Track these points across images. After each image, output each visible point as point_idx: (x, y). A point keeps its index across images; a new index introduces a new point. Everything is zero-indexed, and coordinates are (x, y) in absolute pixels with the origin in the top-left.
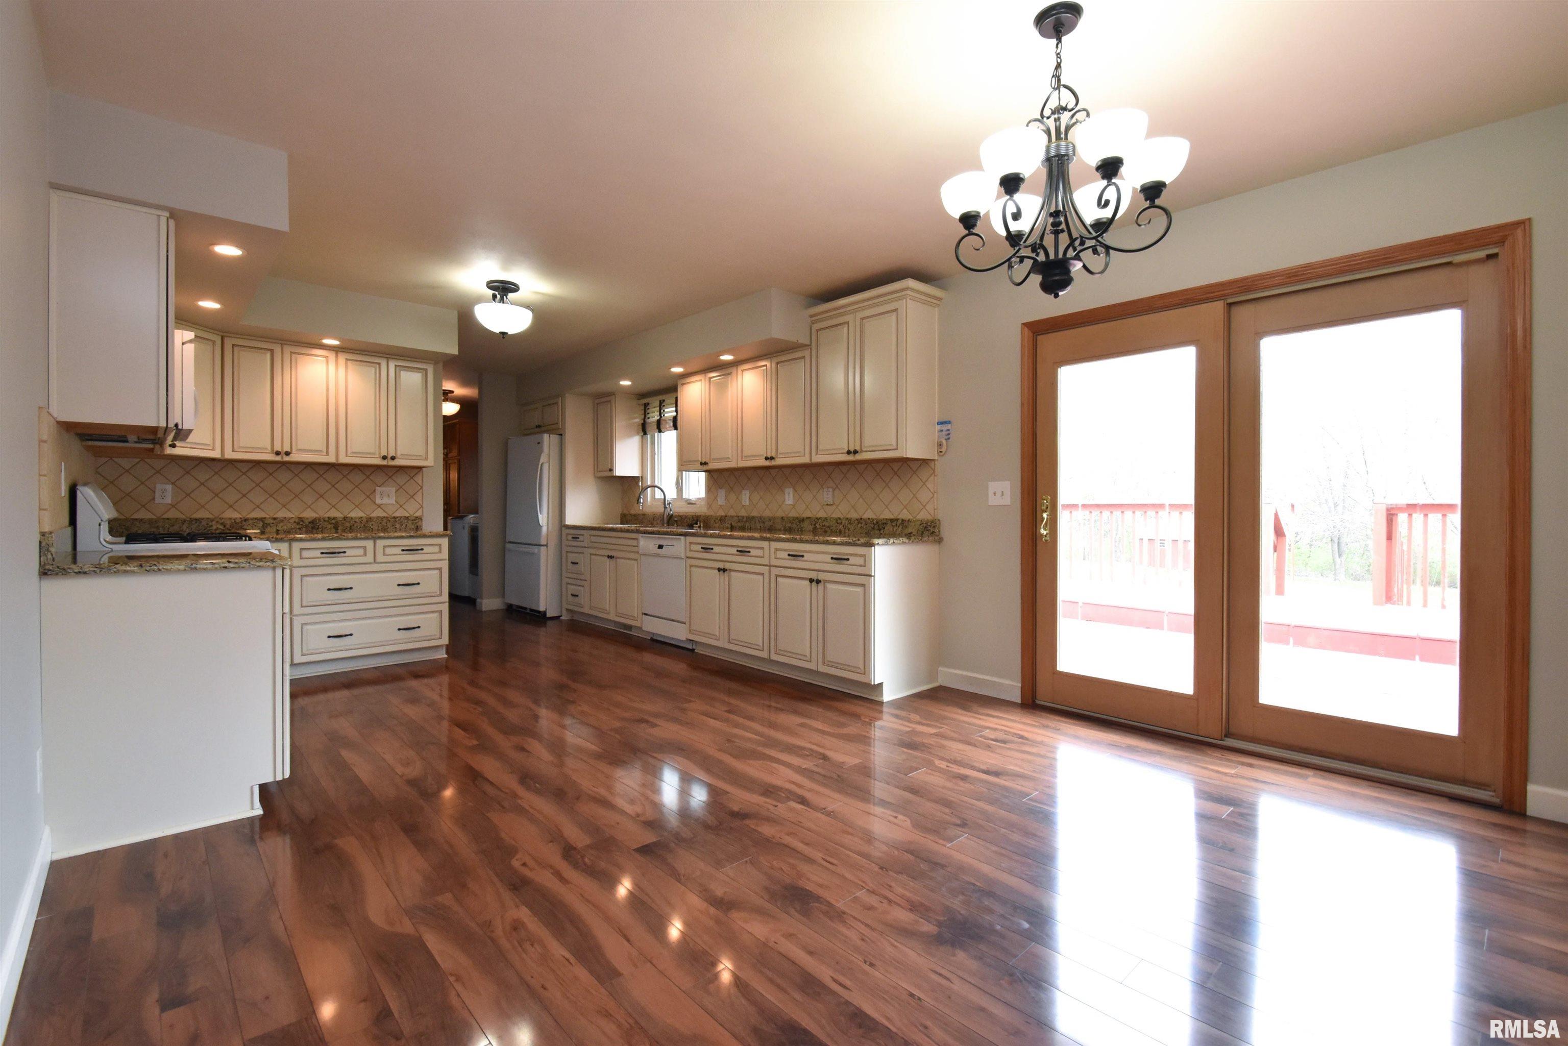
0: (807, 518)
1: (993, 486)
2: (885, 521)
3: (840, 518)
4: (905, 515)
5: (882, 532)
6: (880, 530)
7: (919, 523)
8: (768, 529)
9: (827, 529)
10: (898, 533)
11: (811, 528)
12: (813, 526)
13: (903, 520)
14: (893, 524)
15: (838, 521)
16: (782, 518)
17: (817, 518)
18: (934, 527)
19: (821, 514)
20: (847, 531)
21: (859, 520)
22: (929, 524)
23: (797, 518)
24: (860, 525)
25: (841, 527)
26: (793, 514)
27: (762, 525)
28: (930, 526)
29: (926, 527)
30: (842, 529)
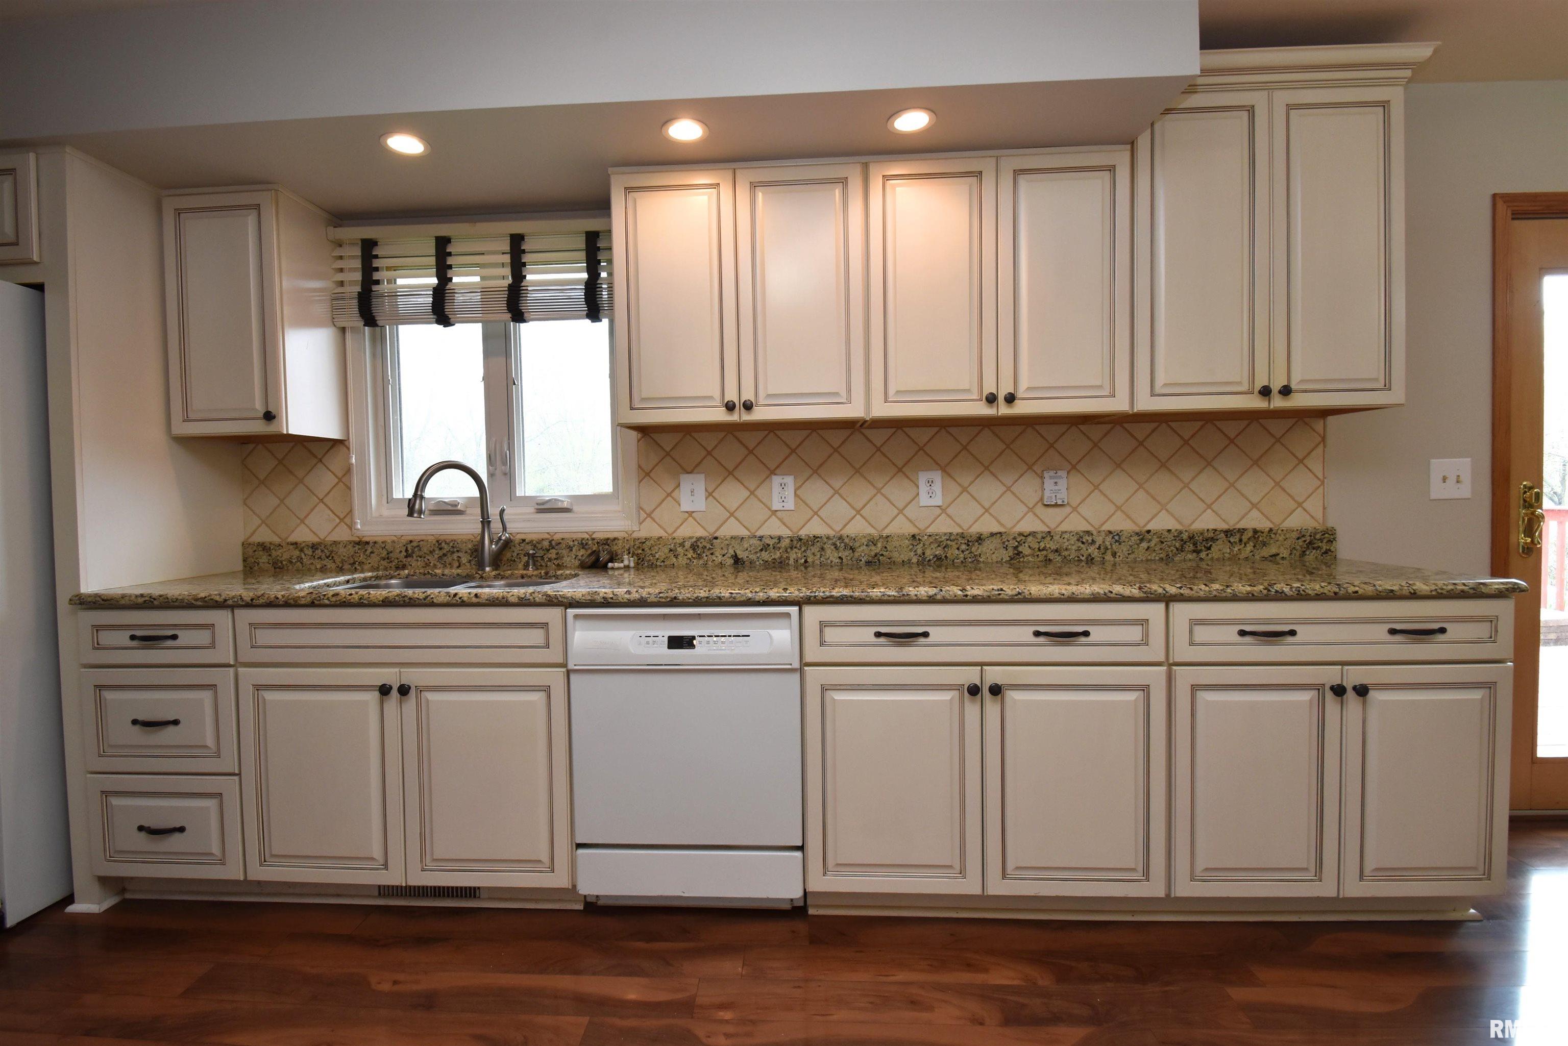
0: (992, 535)
1: (1439, 466)
2: (1211, 535)
3: (1088, 533)
4: (1255, 521)
5: (1203, 555)
6: (1198, 552)
7: (1295, 535)
8: (868, 563)
9: (1051, 556)
10: (1242, 556)
11: (1006, 555)
12: (1011, 552)
13: (1255, 531)
14: (1232, 540)
15: (1083, 538)
16: (914, 536)
17: (1021, 534)
18: (1330, 542)
19: (1029, 525)
20: (1108, 557)
21: (1143, 536)
22: (1318, 536)
23: (962, 536)
24: (1144, 545)
25: (1092, 550)
26: (943, 527)
27: (845, 554)
28: (1321, 540)
29: (1310, 543)
30: (1096, 554)
